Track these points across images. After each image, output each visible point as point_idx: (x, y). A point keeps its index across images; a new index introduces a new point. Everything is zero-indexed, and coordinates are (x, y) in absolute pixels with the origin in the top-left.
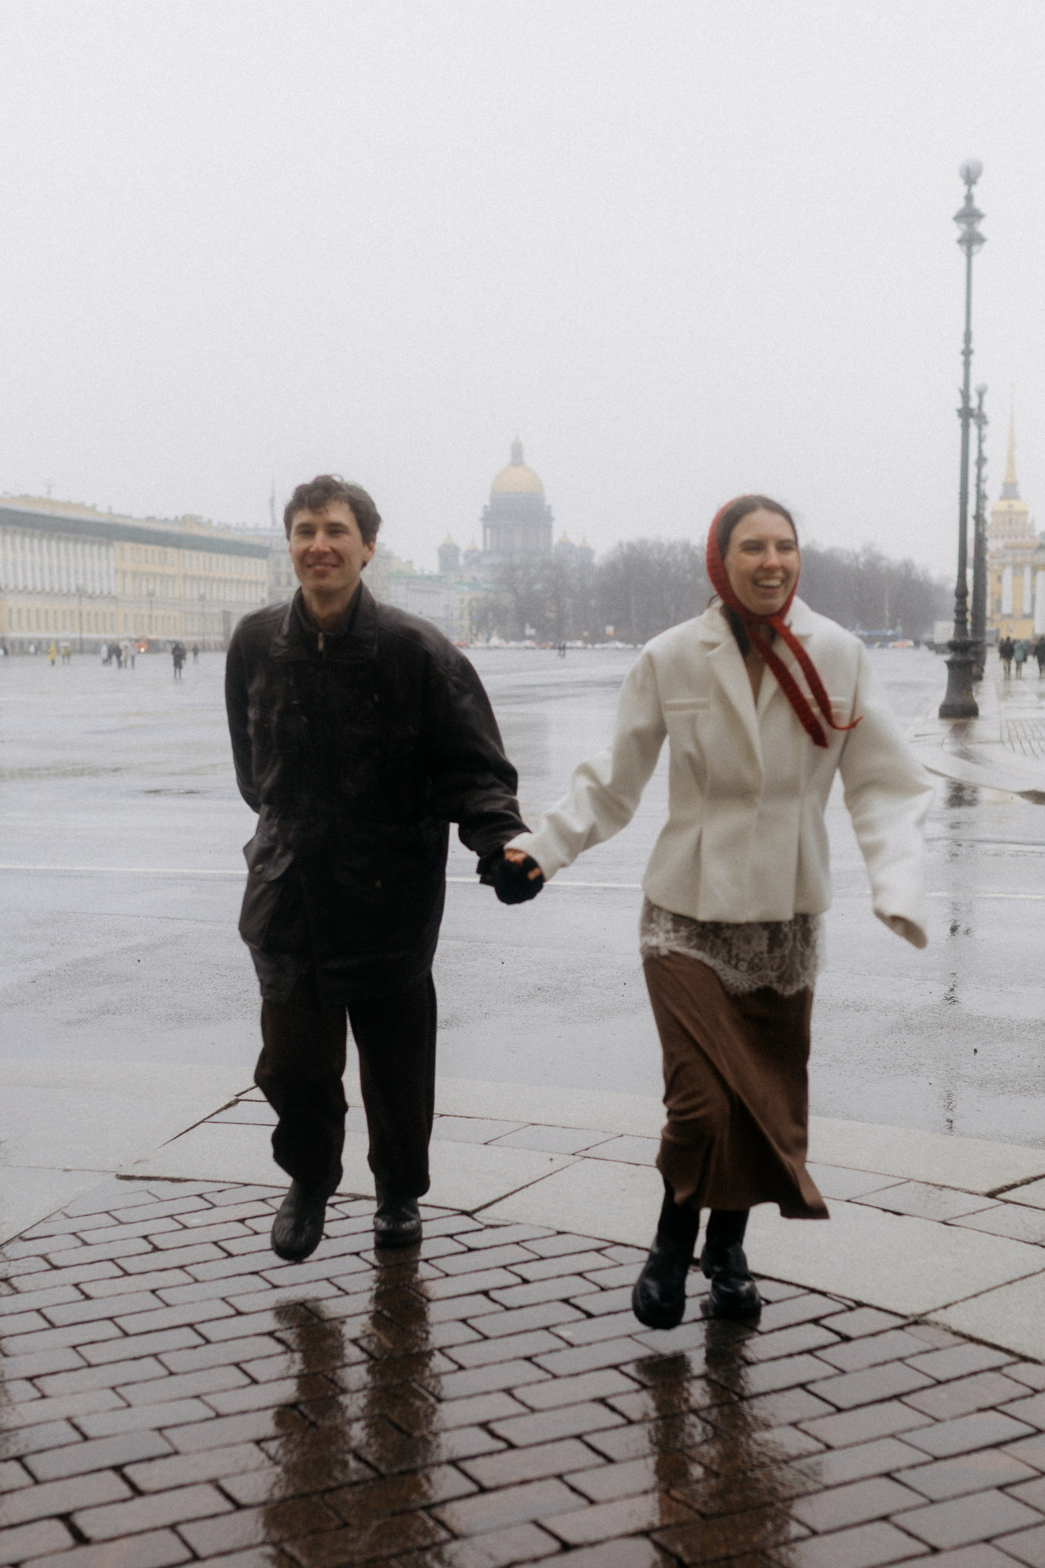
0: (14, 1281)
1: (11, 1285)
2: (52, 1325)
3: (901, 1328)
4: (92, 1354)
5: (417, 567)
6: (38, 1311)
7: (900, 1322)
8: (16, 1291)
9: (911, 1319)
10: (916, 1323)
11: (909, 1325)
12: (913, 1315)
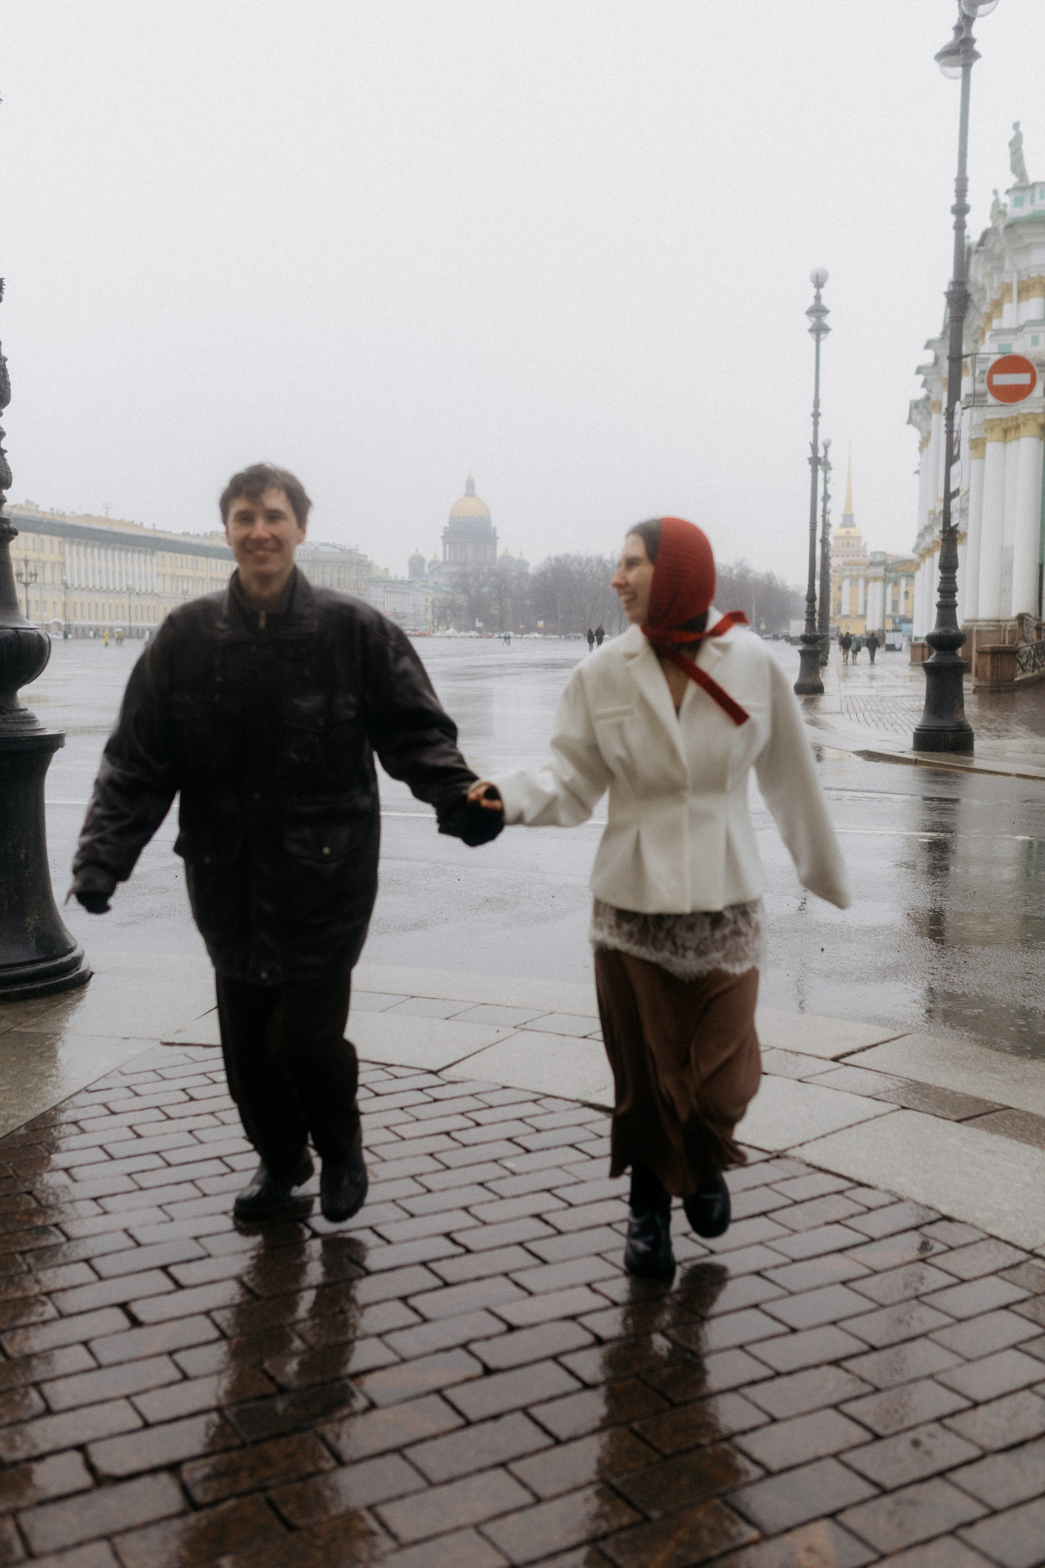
0: (82, 1124)
1: (79, 1127)
2: (112, 1158)
3: (767, 1161)
4: (145, 1180)
5: (391, 574)
6: (101, 1147)
7: (766, 1156)
8: (83, 1131)
9: (775, 1154)
10: (778, 1157)
11: (772, 1159)
12: (776, 1151)
